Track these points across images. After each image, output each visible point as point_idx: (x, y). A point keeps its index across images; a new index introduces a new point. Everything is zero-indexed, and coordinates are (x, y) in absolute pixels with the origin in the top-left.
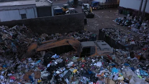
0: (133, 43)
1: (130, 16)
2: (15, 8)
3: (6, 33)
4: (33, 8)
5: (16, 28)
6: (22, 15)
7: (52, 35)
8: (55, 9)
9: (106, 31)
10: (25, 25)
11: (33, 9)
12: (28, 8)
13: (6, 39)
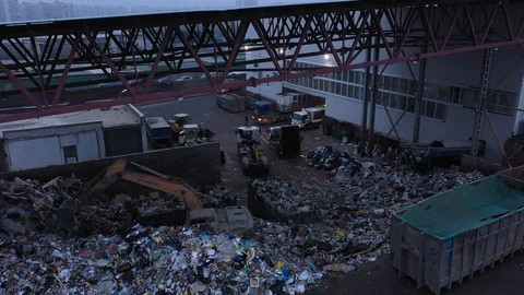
0: (305, 209)
1: (348, 142)
2: (49, 134)
3: (40, 196)
4: (95, 130)
5: (58, 183)
6: (65, 148)
7: (142, 197)
8: (153, 126)
9: (261, 186)
10: (77, 177)
11: (94, 134)
12: (84, 132)
13: (42, 209)
